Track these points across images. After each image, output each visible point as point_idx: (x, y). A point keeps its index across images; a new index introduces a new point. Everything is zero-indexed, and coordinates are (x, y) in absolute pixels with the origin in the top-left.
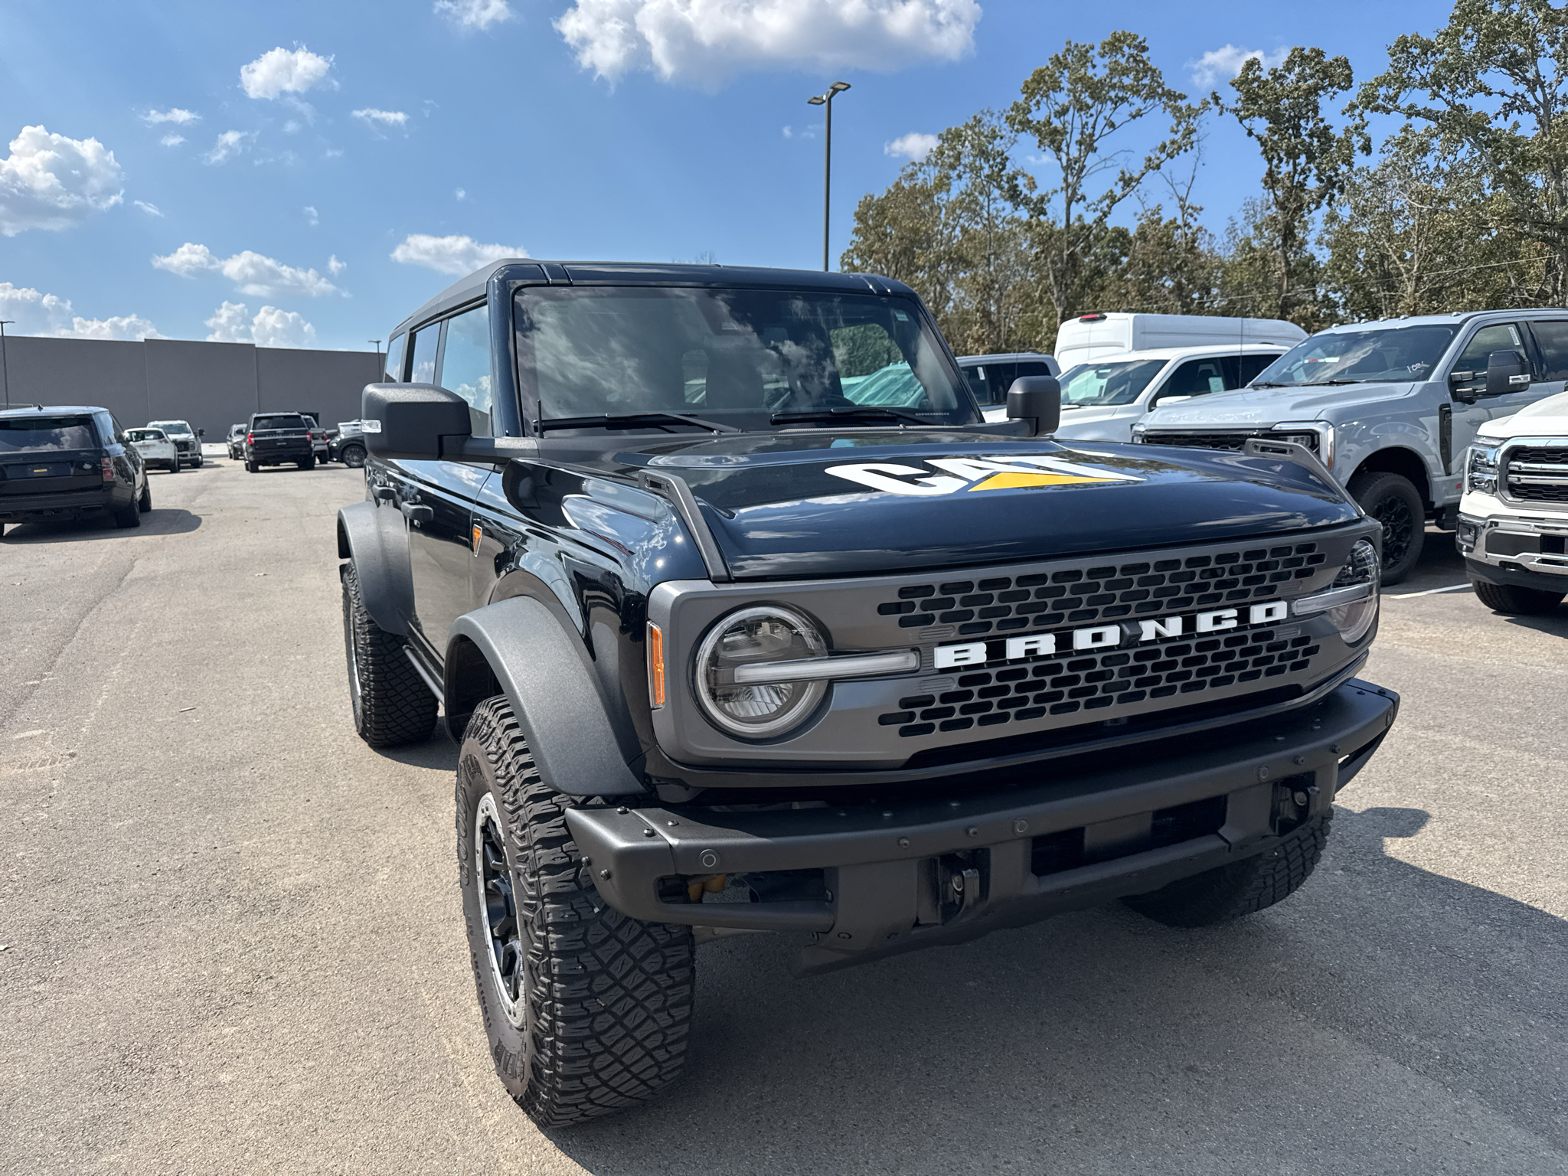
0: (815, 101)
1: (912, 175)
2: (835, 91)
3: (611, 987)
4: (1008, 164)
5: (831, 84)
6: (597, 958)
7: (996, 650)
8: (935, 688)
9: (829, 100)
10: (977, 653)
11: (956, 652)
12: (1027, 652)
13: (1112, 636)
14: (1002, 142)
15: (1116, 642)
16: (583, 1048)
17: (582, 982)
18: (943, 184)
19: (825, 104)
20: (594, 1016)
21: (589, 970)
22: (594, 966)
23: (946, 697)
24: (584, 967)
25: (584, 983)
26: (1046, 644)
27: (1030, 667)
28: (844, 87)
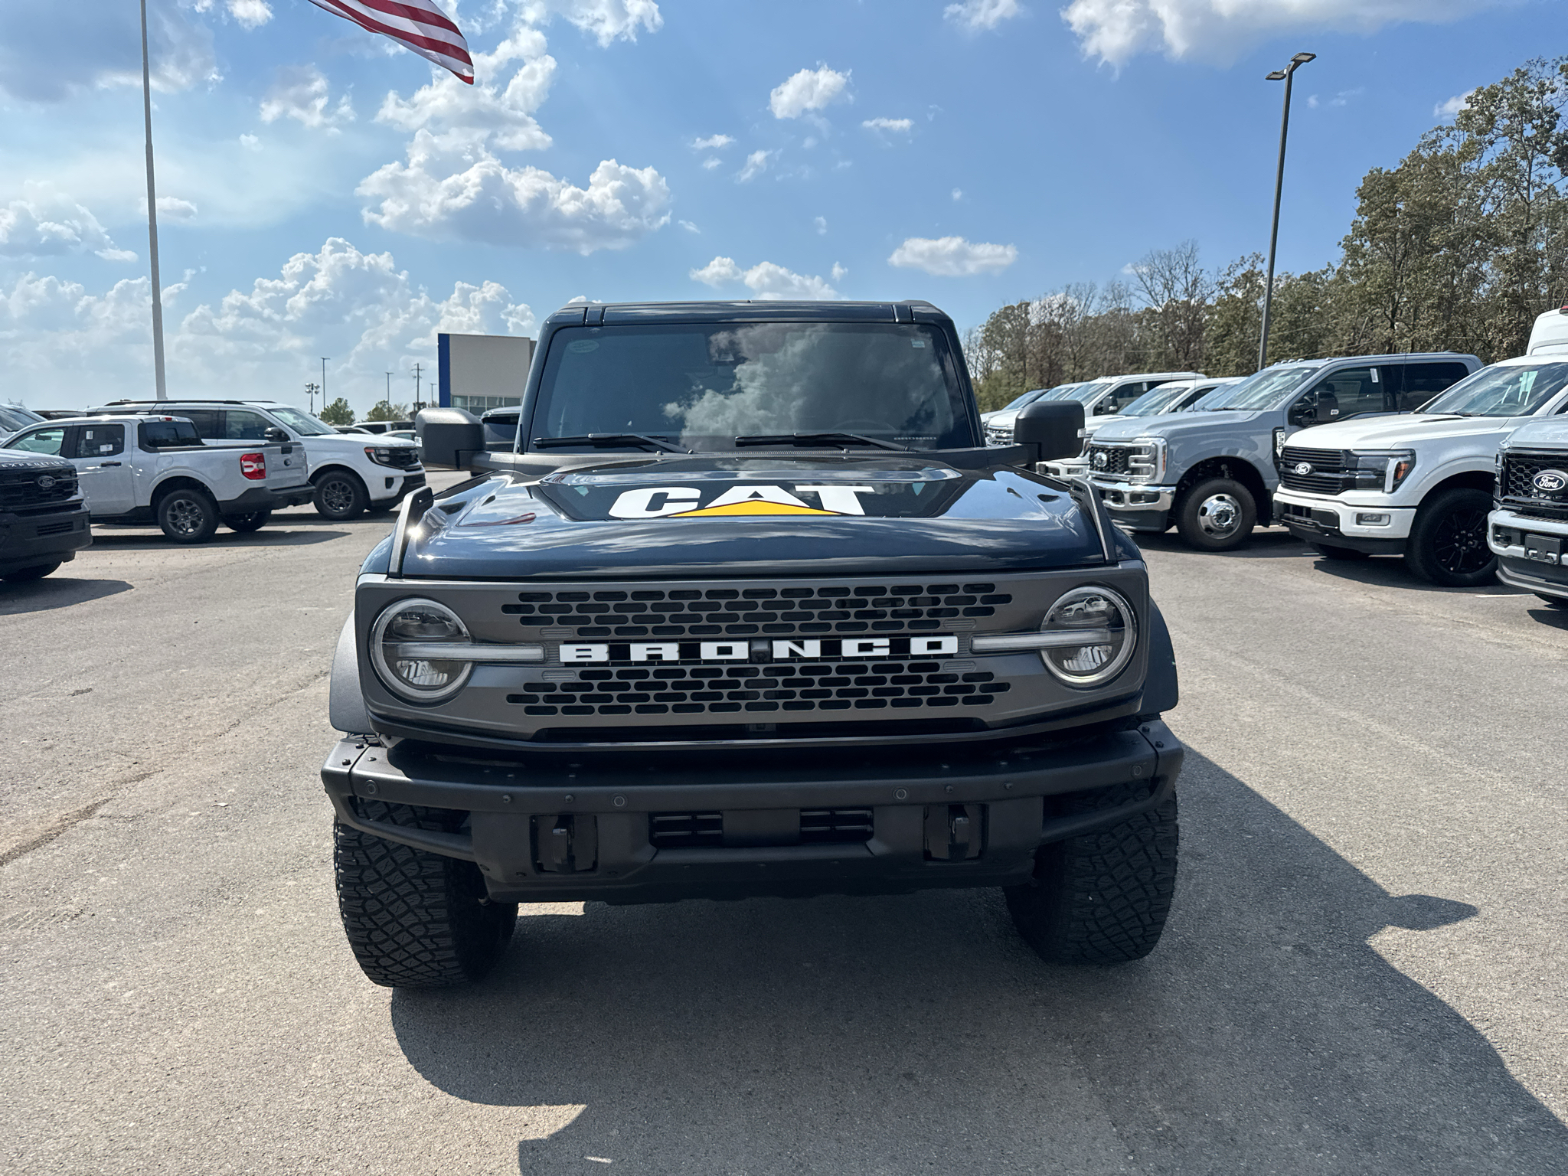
0: (1274, 77)
1: (1434, 142)
2: (1297, 63)
3: (376, 881)
4: (1559, 123)
5: (1293, 56)
6: (368, 857)
7: (619, 652)
8: (559, 679)
9: (1291, 74)
10: (599, 653)
11: (578, 650)
12: (650, 656)
13: (740, 650)
14: (1554, 96)
15: (745, 656)
16: (359, 922)
17: (355, 872)
18: (1470, 151)
19: (1285, 80)
20: (366, 899)
21: (361, 864)
22: (364, 862)
23: (566, 687)
24: (357, 861)
25: (357, 873)
26: (670, 652)
27: (651, 669)
28: (1307, 58)
